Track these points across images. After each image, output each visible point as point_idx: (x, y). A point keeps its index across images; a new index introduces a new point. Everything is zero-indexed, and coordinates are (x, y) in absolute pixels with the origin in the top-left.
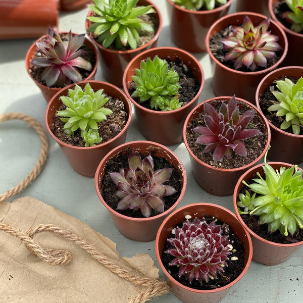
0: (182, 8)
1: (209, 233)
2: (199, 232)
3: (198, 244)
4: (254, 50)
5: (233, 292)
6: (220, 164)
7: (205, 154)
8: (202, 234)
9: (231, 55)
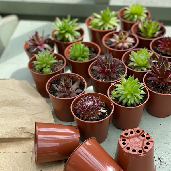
0: (94, 29)
1: (94, 98)
2: (90, 99)
3: (89, 103)
4: (123, 43)
5: (108, 140)
6: (104, 80)
7: (97, 77)
8: (91, 100)
9: (113, 45)
